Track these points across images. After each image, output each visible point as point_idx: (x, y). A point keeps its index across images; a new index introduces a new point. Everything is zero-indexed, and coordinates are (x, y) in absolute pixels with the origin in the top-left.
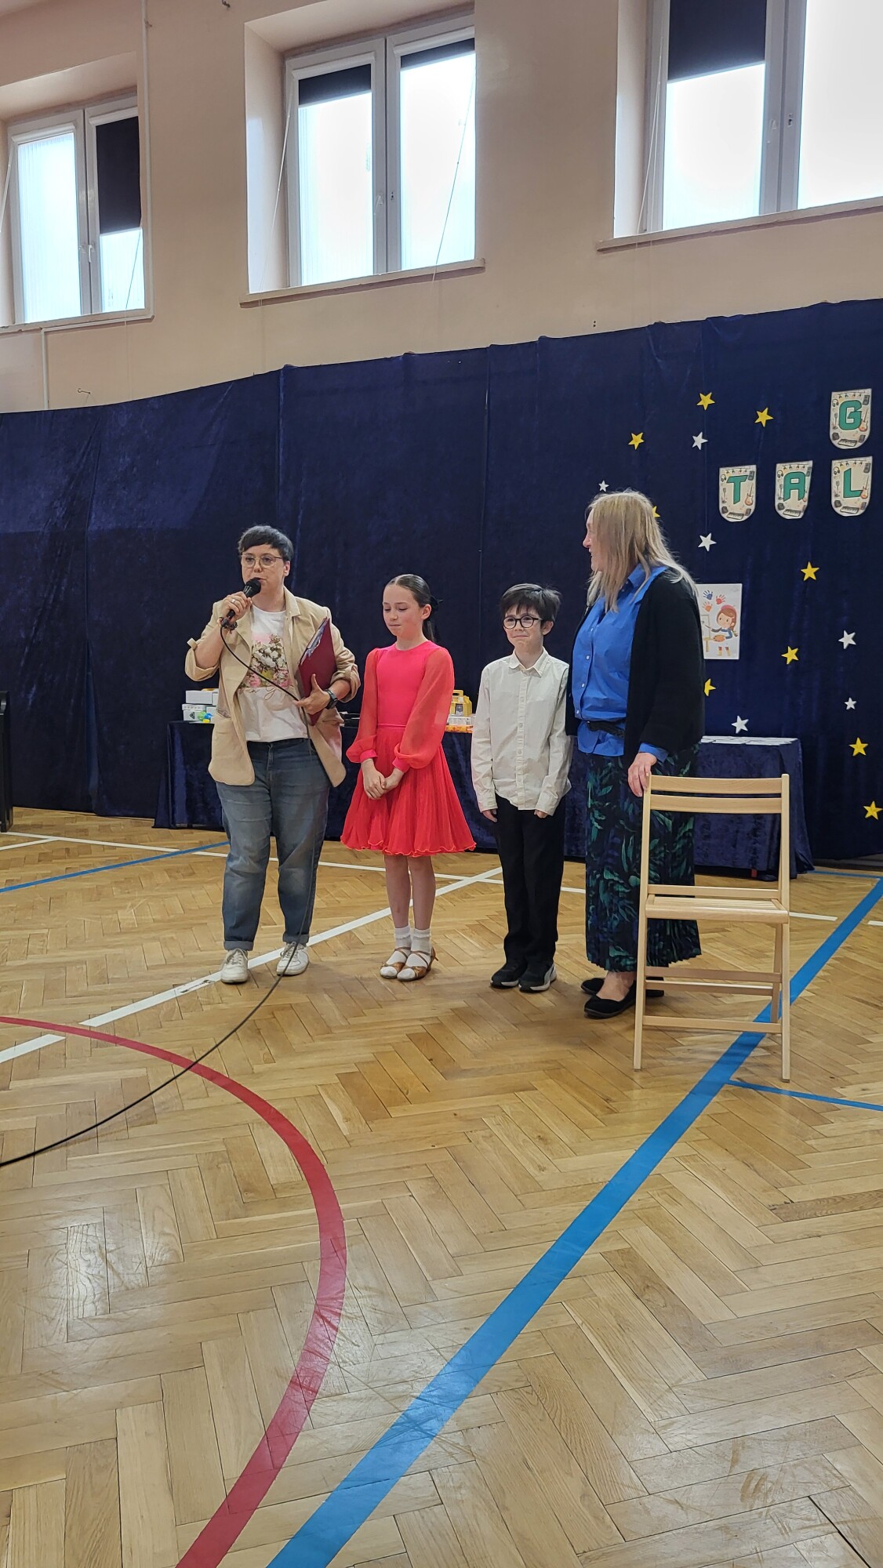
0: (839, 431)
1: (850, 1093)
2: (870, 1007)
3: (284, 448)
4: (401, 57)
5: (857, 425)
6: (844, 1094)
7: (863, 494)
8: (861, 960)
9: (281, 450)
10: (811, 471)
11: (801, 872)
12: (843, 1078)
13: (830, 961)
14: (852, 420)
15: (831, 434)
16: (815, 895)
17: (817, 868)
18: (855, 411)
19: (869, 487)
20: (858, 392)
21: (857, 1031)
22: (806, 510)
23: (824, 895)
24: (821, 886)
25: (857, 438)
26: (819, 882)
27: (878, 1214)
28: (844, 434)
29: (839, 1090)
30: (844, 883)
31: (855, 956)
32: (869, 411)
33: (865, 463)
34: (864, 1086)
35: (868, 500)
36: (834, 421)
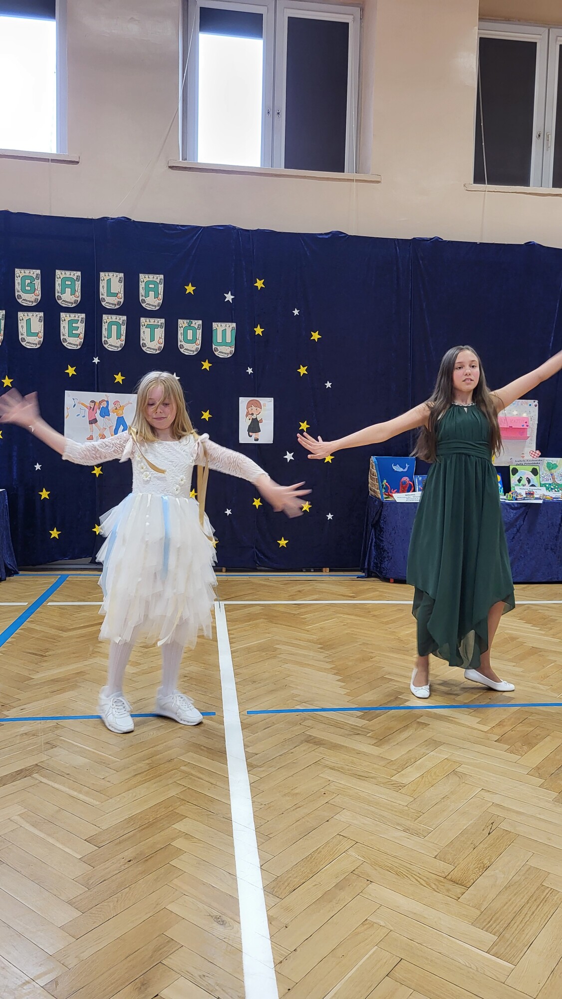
0: (21, 293)
1: (12, 714)
2: (37, 657)
5: (33, 291)
6: (9, 715)
7: (39, 335)
8: (38, 628)
10: (4, 316)
11: (9, 577)
12: (11, 704)
13: (18, 631)
14: (29, 288)
15: (16, 295)
16: (16, 590)
17: (21, 573)
18: (31, 283)
19: (42, 331)
20: (32, 271)
21: (26, 673)
22: (2, 342)
23: (24, 589)
24: (22, 584)
25: (33, 299)
26: (22, 581)
27: (14, 786)
28: (25, 296)
29: (6, 713)
30: (37, 581)
31: (35, 626)
32: (40, 284)
33: (38, 316)
34: (22, 707)
35: (42, 339)
36: (18, 287)
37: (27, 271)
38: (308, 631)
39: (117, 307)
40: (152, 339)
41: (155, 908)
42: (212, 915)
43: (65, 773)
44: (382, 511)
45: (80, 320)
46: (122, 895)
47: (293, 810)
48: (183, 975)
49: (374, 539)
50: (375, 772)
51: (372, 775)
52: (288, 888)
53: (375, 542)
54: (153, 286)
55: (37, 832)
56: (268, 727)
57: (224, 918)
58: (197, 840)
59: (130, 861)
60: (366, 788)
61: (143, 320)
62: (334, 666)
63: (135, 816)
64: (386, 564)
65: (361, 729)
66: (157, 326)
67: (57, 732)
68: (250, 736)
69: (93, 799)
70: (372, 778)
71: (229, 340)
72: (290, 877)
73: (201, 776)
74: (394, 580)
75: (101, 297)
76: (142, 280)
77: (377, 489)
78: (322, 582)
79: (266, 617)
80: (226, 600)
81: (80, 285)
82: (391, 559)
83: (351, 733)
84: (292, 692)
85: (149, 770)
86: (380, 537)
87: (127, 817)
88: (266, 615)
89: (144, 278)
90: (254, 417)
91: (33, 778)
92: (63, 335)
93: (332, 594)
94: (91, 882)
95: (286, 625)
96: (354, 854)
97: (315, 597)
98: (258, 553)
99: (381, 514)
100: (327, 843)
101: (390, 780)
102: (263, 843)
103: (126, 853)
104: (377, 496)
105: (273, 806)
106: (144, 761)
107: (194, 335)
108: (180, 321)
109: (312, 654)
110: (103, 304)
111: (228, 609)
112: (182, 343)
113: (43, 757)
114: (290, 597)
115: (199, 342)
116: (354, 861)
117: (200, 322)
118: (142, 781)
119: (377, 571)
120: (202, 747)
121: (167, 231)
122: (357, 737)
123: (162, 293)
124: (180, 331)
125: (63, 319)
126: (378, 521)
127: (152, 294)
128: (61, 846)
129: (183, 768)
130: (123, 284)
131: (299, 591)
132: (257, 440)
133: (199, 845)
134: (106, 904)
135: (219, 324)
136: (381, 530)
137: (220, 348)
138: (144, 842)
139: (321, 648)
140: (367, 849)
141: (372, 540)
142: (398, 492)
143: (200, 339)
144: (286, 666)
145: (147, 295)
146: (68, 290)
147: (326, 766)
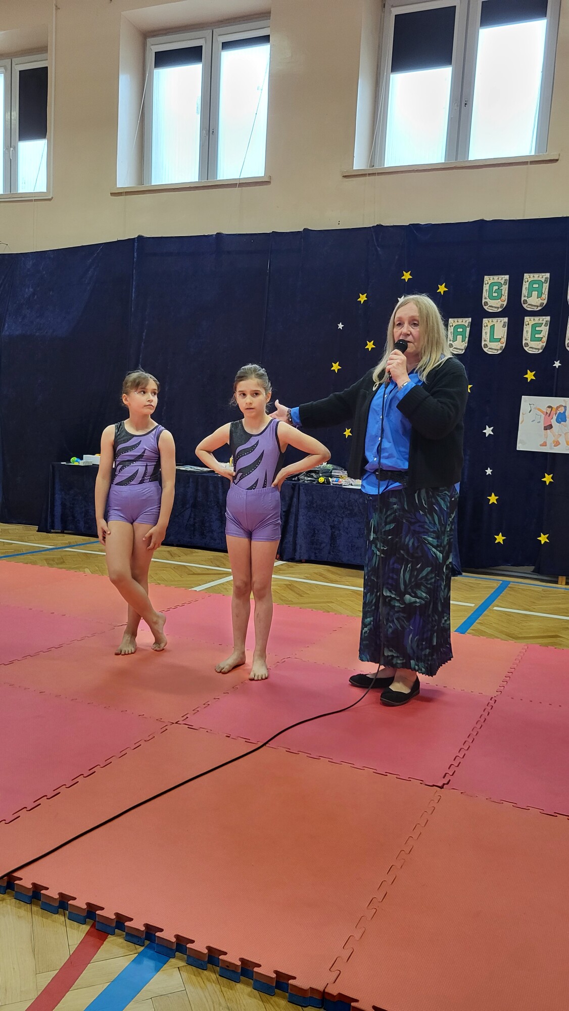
3: (135, 289)
4: (222, 43)
9: (134, 290)
10: (470, 324)
17: (464, 574)
22: (466, 350)
30: (479, 583)
31: (484, 629)
37: (496, 277)
45: (544, 324)
81: (548, 288)
92: (526, 339)
125: (527, 323)
146: (535, 294)
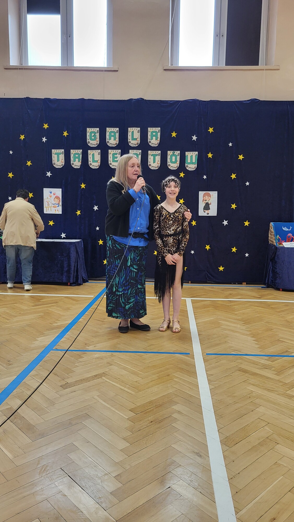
1: (90, 348)
2: (100, 322)
5: (95, 139)
7: (98, 161)
8: (99, 308)
10: (82, 153)
11: (84, 283)
12: (90, 344)
13: (90, 309)
14: (93, 138)
15: (87, 141)
16: (88, 290)
17: (89, 281)
18: (94, 135)
19: (100, 160)
20: (95, 129)
21: (95, 329)
22: (81, 166)
23: (91, 289)
24: (90, 286)
25: (95, 144)
27: (94, 382)
28: (91, 142)
29: (87, 348)
30: (97, 285)
32: (99, 135)
33: (98, 152)
34: (95, 345)
35: (100, 164)
36: (88, 137)
37: (93, 129)
38: (236, 314)
39: (137, 145)
40: (154, 162)
41: (166, 445)
42: (194, 451)
43: (117, 378)
44: (276, 252)
45: (118, 153)
46: (149, 438)
47: (234, 404)
48: (182, 479)
49: (271, 267)
50: (277, 388)
51: (275, 390)
52: (233, 442)
53: (272, 269)
54: (155, 134)
55: (106, 404)
56: (218, 362)
57: (201, 454)
58: (184, 414)
59: (152, 422)
60: (273, 396)
61: (149, 152)
62: (251, 333)
63: (152, 401)
64: (278, 281)
65: (268, 366)
66: (157, 155)
67: (112, 358)
68: (209, 366)
69: (132, 391)
70: (275, 391)
71: (194, 161)
72: (234, 437)
73: (185, 384)
74: (282, 289)
75: (129, 140)
76: (149, 131)
77: (274, 240)
78: (242, 289)
79: (213, 307)
80: (192, 297)
81: (118, 135)
82: (281, 278)
83: (262, 368)
84: (229, 345)
85: (158, 379)
86: (275, 266)
87: (149, 401)
88: (213, 306)
89: (150, 130)
90: (207, 202)
91: (102, 379)
92: (110, 161)
93: (248, 296)
94: (134, 430)
95: (224, 311)
96: (267, 429)
97: (239, 297)
98: (207, 273)
99: (275, 254)
100: (253, 422)
101: (285, 393)
102: (219, 419)
103: (150, 418)
104: (274, 244)
105: (223, 401)
106: (155, 374)
107: (176, 159)
108: (169, 152)
109: (239, 326)
110: (130, 144)
111: (193, 302)
112: (169, 164)
113: (107, 370)
114: (226, 297)
115: (178, 162)
116: (268, 432)
117: (179, 152)
118: (155, 384)
119: (273, 284)
120: (184, 370)
121: (162, 104)
122: (266, 370)
123: (159, 137)
124: (169, 157)
125: (110, 153)
126: (274, 257)
127: (154, 138)
128: (118, 412)
129: (175, 379)
130: (139, 133)
131: (230, 294)
132: (208, 214)
133: (186, 417)
134: (141, 441)
135: (189, 153)
136: (276, 262)
137: (189, 166)
138: (158, 414)
139: (243, 323)
140: (275, 427)
141: (270, 268)
142: (286, 242)
143: (179, 161)
144: (225, 332)
145: (152, 139)
146: (112, 138)
147: (250, 383)
